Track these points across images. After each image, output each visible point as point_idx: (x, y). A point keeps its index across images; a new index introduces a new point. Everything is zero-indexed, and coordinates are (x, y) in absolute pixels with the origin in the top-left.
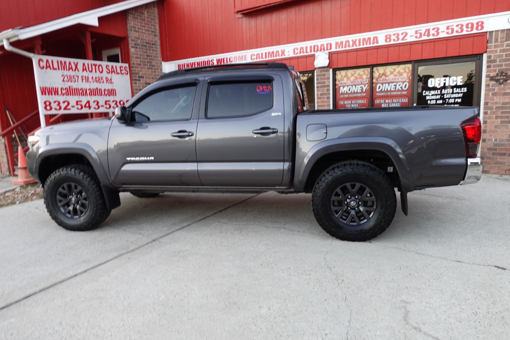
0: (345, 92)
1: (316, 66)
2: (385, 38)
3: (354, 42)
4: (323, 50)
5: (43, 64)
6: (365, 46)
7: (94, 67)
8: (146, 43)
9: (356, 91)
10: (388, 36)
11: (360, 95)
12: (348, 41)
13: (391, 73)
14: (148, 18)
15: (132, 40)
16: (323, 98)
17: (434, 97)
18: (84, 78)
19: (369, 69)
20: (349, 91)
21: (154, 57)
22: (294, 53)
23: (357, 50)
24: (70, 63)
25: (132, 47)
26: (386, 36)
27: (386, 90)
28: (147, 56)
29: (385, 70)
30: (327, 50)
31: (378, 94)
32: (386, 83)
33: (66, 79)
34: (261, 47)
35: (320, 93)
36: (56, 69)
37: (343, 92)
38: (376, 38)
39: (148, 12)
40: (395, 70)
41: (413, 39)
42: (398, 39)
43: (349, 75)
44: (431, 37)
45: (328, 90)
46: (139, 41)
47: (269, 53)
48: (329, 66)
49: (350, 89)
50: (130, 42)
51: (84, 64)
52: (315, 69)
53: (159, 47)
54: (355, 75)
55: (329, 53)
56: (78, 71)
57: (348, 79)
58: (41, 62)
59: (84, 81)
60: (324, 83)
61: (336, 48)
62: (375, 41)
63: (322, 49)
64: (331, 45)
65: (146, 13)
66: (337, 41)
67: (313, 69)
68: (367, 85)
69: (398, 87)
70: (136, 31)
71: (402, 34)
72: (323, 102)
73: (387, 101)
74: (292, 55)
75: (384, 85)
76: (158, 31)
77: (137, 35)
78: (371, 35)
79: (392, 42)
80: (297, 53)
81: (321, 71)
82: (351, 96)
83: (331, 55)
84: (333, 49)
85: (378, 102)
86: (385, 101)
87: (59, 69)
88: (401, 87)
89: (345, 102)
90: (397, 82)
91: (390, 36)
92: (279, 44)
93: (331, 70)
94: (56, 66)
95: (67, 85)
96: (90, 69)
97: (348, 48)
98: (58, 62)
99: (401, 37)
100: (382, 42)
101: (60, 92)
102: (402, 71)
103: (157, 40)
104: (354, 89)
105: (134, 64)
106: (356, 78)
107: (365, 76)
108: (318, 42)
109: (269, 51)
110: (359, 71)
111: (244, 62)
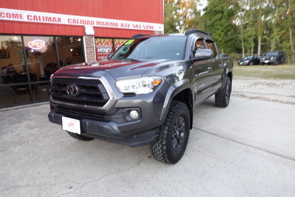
0: (101, 52)
3: (107, 24)
4: (89, 24)
6: (112, 27)
9: (106, 51)
11: (108, 53)
12: (103, 22)
16: (91, 54)
19: (112, 40)
22: (69, 22)
23: (107, 28)
26: (121, 24)
29: (119, 41)
30: (92, 24)
35: (89, 51)
37: (99, 52)
41: (132, 28)
42: (126, 27)
43: (102, 42)
44: (138, 29)
45: (93, 50)
49: (103, 50)
52: (85, 35)
54: (105, 42)
55: (93, 27)
57: (102, 44)
60: (91, 45)
61: (97, 25)
62: (117, 25)
64: (94, 22)
66: (97, 20)
67: (83, 35)
68: (111, 49)
71: (128, 24)
72: (91, 57)
74: (67, 23)
78: (114, 21)
79: (124, 28)
80: (71, 23)
81: (88, 37)
82: (104, 54)
83: (95, 28)
84: (95, 25)
89: (101, 58)
91: (123, 24)
93: (94, 38)
97: (103, 26)
99: (127, 26)
100: (120, 26)
106: (106, 44)
107: (110, 43)
108: (86, 18)
109: (47, 16)
110: (107, 40)
111: (19, 20)
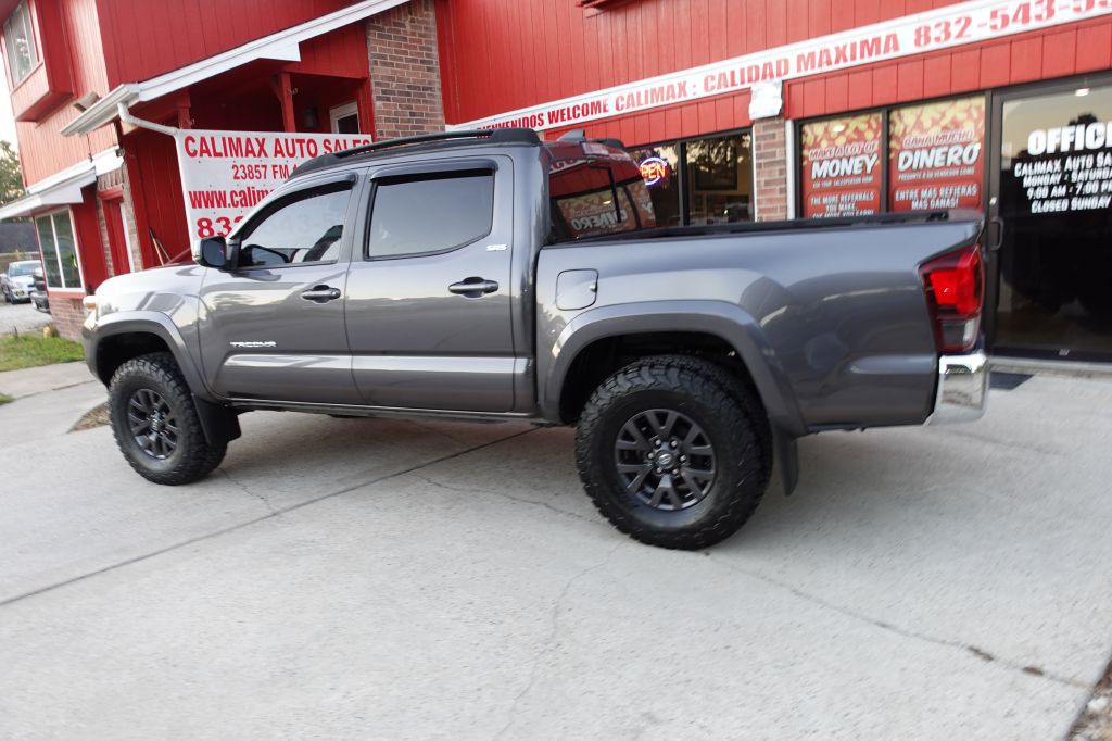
0: (825, 175)
1: (752, 117)
2: (914, 37)
3: (841, 53)
4: (768, 78)
5: (194, 147)
6: (867, 60)
7: (297, 145)
8: (409, 87)
9: (849, 172)
10: (922, 32)
11: (858, 180)
12: (827, 51)
13: (935, 122)
14: (413, 34)
15: (377, 84)
16: (771, 190)
17: (1045, 180)
18: (277, 169)
19: (880, 116)
20: (834, 170)
21: (427, 115)
22: (706, 89)
23: (847, 72)
24: (248, 141)
25: (379, 99)
26: (918, 32)
27: (921, 166)
28: (412, 114)
29: (918, 117)
30: (779, 75)
31: (902, 177)
32: (921, 149)
33: (240, 174)
34: (637, 79)
35: (763, 179)
36: (220, 155)
37: (819, 176)
38: (893, 38)
39: (412, 21)
40: (943, 115)
41: (987, 34)
42: (948, 35)
43: (834, 133)
44: (1033, 24)
45: (783, 172)
46: (394, 84)
47: (654, 91)
48: (784, 113)
49: (835, 167)
50: (373, 87)
51: (277, 141)
52: (753, 122)
53: (438, 93)
54: (847, 133)
55: (783, 82)
56: (266, 155)
57: (832, 141)
58: (190, 142)
59: (278, 175)
60: (774, 154)
61: (799, 70)
62: (891, 44)
63: (767, 74)
64: (786, 61)
65: (408, 23)
66: (800, 53)
67: (748, 124)
68: (875, 157)
69: (952, 158)
70: (385, 64)
71: (959, 21)
72: (770, 200)
73: (924, 194)
74: (701, 93)
75: (917, 153)
76: (436, 60)
77: (388, 71)
78: (879, 30)
79: (933, 46)
80: (713, 88)
81: (765, 128)
82: (837, 183)
83: (787, 87)
84: (793, 74)
85: (902, 196)
86: (919, 194)
87: (226, 155)
88: (961, 158)
89: (825, 200)
90: (950, 146)
91: (927, 29)
92: (673, 69)
93: (789, 125)
94: (220, 149)
95: (243, 185)
96: (291, 151)
97: (826, 68)
98: (223, 139)
99: (955, 30)
100: (907, 47)
101: (229, 201)
102: (961, 116)
103: (435, 79)
104: (844, 167)
105: (382, 133)
106: (850, 141)
107: (869, 135)
108: (758, 59)
109: (653, 86)
110: (859, 122)
111: (602, 115)
